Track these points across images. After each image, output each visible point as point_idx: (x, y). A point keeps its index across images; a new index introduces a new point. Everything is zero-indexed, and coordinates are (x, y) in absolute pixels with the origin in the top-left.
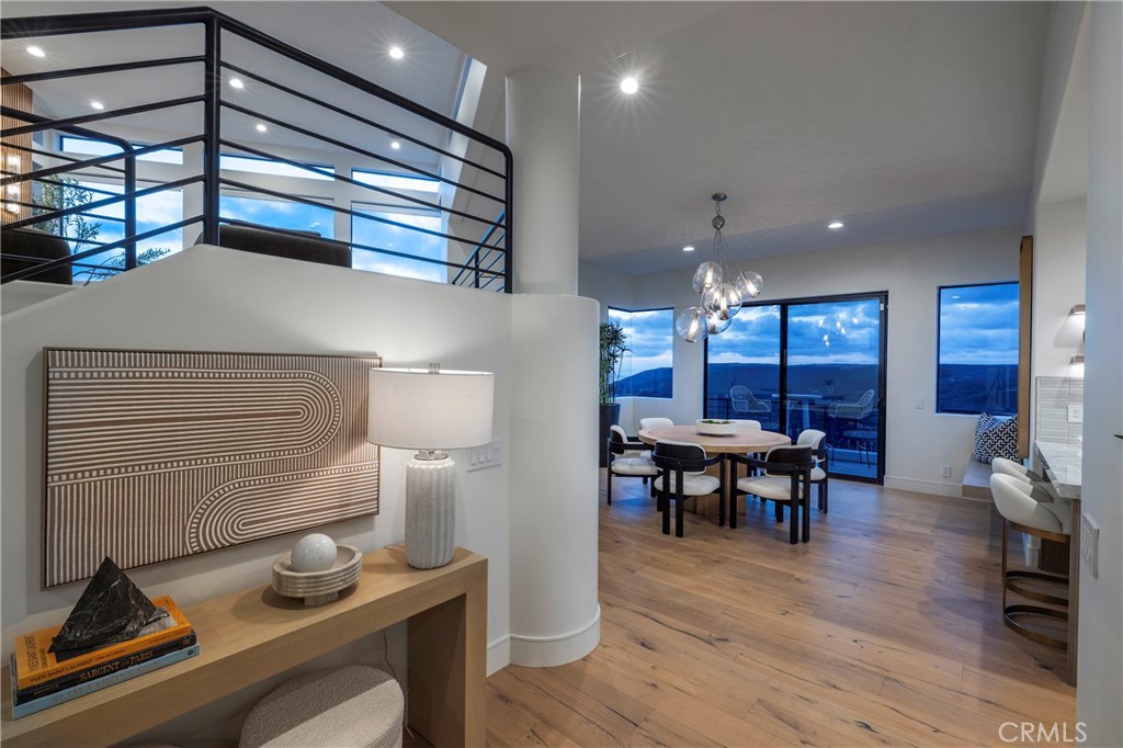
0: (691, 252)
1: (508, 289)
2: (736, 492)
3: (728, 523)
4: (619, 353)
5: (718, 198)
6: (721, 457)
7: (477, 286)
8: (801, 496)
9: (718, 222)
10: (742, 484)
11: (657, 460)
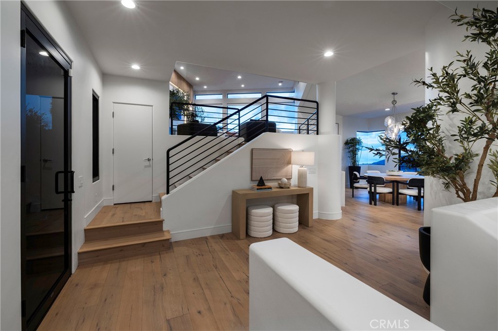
0: (388, 111)
1: (317, 134)
2: (399, 194)
3: (395, 204)
4: (361, 148)
5: (393, 94)
6: (393, 182)
7: (308, 133)
8: (422, 195)
9: (394, 102)
10: (401, 191)
11: (368, 182)
